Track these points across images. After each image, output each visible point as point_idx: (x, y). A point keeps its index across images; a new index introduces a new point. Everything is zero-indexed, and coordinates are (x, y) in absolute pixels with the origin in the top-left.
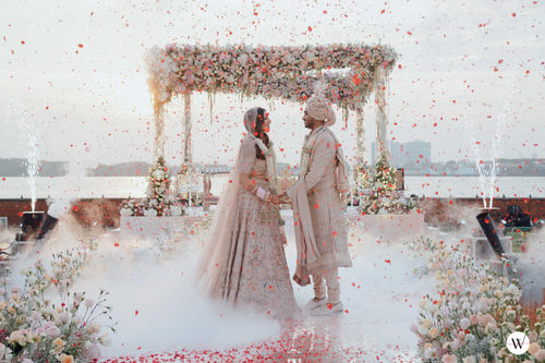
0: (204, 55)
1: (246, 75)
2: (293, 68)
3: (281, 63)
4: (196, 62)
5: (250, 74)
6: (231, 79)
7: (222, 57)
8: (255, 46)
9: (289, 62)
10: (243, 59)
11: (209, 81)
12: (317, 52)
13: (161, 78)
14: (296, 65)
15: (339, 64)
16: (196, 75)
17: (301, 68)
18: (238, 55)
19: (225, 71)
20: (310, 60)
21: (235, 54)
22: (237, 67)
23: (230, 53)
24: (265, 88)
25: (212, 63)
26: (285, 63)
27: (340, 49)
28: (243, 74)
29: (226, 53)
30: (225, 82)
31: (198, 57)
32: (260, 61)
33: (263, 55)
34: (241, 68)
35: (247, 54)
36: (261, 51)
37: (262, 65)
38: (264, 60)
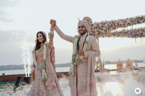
0: (94, 25)
1: (108, 30)
2: (123, 26)
3: (118, 25)
4: (92, 28)
5: (109, 29)
6: (103, 32)
8: (110, 21)
9: (121, 24)
10: (106, 25)
11: (96, 33)
12: (131, 20)
14: (124, 25)
15: (139, 22)
16: (92, 32)
17: (126, 25)
18: (105, 24)
19: (101, 29)
20: (128, 23)
21: (103, 24)
22: (104, 28)
23: (102, 24)
24: (121, 34)
25: (97, 27)
26: (120, 24)
27: (139, 18)
28: (107, 30)
29: (101, 24)
30: (101, 33)
31: (92, 26)
32: (112, 25)
33: (112, 23)
34: (106, 28)
35: (107, 23)
36: (112, 22)
37: (113, 26)
38: (113, 24)
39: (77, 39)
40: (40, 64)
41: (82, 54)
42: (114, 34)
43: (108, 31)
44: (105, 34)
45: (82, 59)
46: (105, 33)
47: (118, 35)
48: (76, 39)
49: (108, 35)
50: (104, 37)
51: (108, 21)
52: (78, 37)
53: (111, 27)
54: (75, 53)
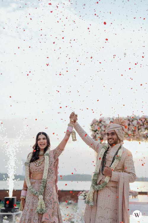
1: (137, 130)
5: (139, 129)
6: (130, 132)
8: (140, 117)
10: (135, 122)
13: (97, 133)
18: (133, 121)
21: (131, 120)
22: (132, 126)
23: (129, 120)
28: (135, 130)
29: (127, 120)
30: (127, 134)
32: (143, 123)
33: (145, 120)
34: (134, 127)
35: (137, 120)
36: (143, 118)
37: (145, 125)
38: (145, 122)
39: (104, 151)
40: (36, 185)
41: (109, 173)
42: (145, 136)
43: (137, 132)
44: (133, 137)
45: (108, 182)
46: (132, 134)
48: (103, 149)
49: (137, 138)
50: (130, 140)
51: (138, 117)
52: (106, 147)
53: (142, 126)
54: (98, 171)
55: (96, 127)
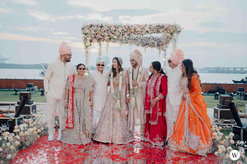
0: (105, 27)
2: (140, 33)
3: (135, 31)
4: (102, 30)
5: (123, 35)
6: (115, 37)
7: (112, 28)
10: (120, 29)
11: (107, 38)
12: (150, 27)
13: (88, 36)
15: (158, 32)
16: (101, 35)
17: (143, 33)
18: (118, 28)
19: (113, 34)
20: (147, 30)
22: (117, 32)
23: (115, 27)
24: (129, 41)
25: (108, 31)
26: (137, 31)
27: (159, 26)
28: (120, 35)
30: (113, 38)
31: (102, 28)
32: (127, 30)
33: (128, 27)
34: (119, 33)
35: (122, 27)
37: (128, 32)
38: (129, 30)
43: (121, 38)
44: (117, 41)
46: (117, 39)
47: (125, 41)
51: (123, 24)
53: (125, 33)
55: (87, 31)
